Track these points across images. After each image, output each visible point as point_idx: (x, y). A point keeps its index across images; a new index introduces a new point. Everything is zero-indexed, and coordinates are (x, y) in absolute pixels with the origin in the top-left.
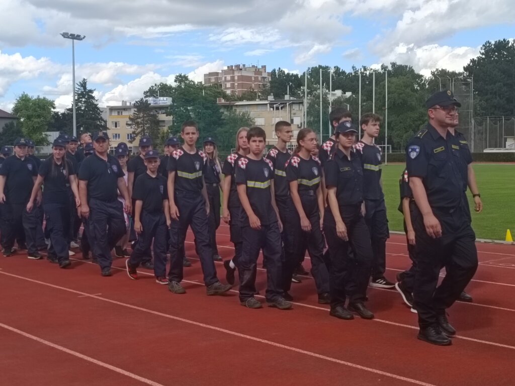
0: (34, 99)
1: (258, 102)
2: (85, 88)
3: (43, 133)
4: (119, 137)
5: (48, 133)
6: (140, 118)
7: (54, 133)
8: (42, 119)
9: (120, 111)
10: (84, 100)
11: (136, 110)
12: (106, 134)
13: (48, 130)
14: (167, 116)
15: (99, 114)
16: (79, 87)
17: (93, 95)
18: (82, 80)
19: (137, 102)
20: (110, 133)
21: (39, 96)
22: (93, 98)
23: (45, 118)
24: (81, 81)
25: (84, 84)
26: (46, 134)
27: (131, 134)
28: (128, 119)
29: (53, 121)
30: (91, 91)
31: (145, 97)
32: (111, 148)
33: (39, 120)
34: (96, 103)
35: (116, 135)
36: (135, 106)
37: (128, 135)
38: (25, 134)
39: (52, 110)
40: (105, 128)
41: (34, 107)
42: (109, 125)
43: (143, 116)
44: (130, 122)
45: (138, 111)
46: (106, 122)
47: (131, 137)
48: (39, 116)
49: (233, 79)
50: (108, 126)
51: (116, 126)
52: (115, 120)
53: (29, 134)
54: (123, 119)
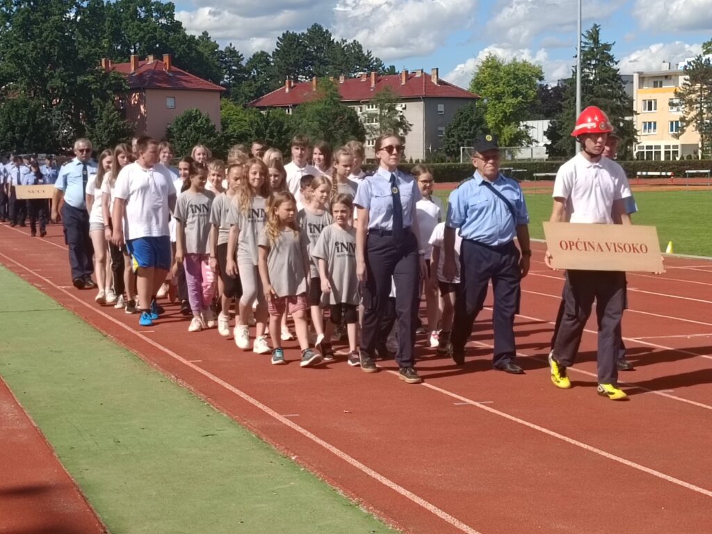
0: (506, 64)
2: (596, 41)
3: (521, 123)
4: (655, 128)
5: (530, 123)
6: (694, 92)
7: (540, 122)
8: (520, 98)
9: (659, 80)
10: (593, 62)
11: (688, 77)
12: (631, 123)
13: (529, 119)
15: (620, 87)
16: (586, 41)
17: (611, 53)
18: (592, 26)
19: (689, 63)
20: (638, 122)
21: (515, 59)
22: (611, 58)
23: (525, 97)
25: (594, 35)
26: (527, 127)
27: (677, 122)
28: (673, 96)
29: (539, 102)
30: (607, 47)
31: (704, 53)
32: (639, 148)
33: (514, 101)
34: (615, 67)
35: (650, 123)
36: (686, 71)
37: (672, 123)
38: (490, 125)
39: (538, 81)
40: (631, 112)
41: (508, 78)
42: (638, 106)
43: (701, 88)
44: (676, 101)
45: (691, 80)
46: (631, 101)
47: (677, 127)
48: (515, 94)
50: (635, 109)
51: (650, 109)
52: (648, 97)
53: (497, 126)
54: (664, 95)
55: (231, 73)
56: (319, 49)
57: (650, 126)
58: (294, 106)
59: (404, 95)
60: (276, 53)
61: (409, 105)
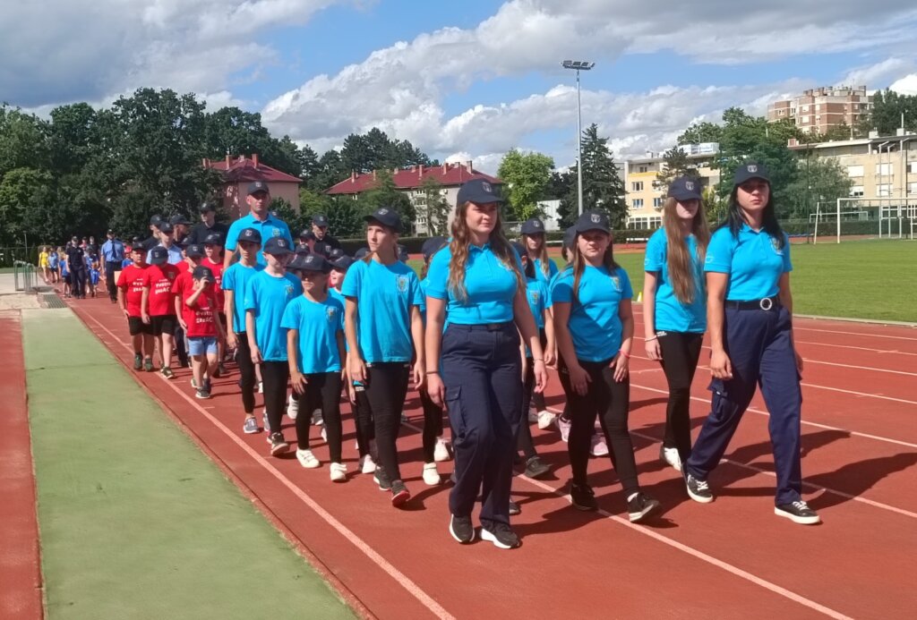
0: (525, 156)
1: (852, 142)
2: (594, 136)
3: (538, 203)
4: (642, 204)
5: (545, 203)
6: (672, 175)
7: (553, 202)
8: (536, 183)
9: (644, 166)
10: (592, 153)
11: (666, 164)
12: (623, 201)
13: (544, 199)
14: (712, 169)
15: (614, 173)
16: (587, 137)
17: (606, 146)
18: (591, 125)
19: (667, 152)
20: (629, 200)
21: (531, 153)
22: (606, 150)
23: (540, 182)
24: (589, 126)
25: (593, 133)
26: (542, 205)
27: (659, 199)
28: (655, 178)
29: (551, 186)
30: (603, 141)
31: (679, 145)
32: (631, 220)
33: (532, 185)
34: (609, 157)
35: (638, 200)
36: (665, 159)
37: (655, 200)
38: (514, 205)
39: (550, 170)
40: (623, 192)
41: (526, 167)
42: (628, 187)
43: (677, 172)
44: (658, 182)
45: (669, 166)
46: (623, 183)
47: (659, 203)
48: (532, 180)
49: (813, 109)
50: (626, 189)
51: (638, 189)
52: (636, 180)
53: (519, 206)
54: (648, 178)
55: (308, 168)
56: (377, 148)
57: (638, 202)
58: (359, 193)
59: (445, 183)
60: (344, 152)
61: (450, 190)
